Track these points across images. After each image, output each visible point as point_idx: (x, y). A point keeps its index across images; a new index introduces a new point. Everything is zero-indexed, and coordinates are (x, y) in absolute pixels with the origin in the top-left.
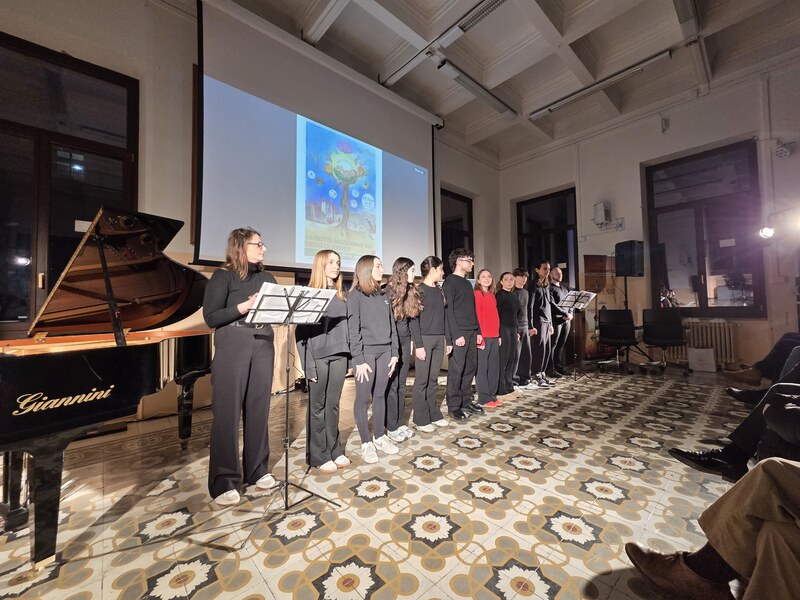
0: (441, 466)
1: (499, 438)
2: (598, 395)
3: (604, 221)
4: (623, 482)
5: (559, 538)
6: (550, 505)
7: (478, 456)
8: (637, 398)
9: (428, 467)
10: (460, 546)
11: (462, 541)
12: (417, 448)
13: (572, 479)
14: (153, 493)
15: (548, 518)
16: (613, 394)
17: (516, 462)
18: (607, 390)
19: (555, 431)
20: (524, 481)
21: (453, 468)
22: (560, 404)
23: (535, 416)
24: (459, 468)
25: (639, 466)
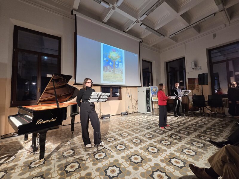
0: (140, 142)
1: (158, 135)
2: (192, 122)
3: (194, 67)
4: (195, 150)
5: (173, 165)
6: (171, 155)
7: (151, 140)
8: (205, 124)
9: (137, 142)
10: (143, 164)
11: (144, 163)
12: (134, 136)
13: (179, 148)
14: (65, 145)
15: (170, 159)
16: (197, 122)
17: (163, 142)
18: (195, 121)
19: (176, 133)
20: (165, 148)
21: (143, 143)
22: (179, 125)
23: (170, 128)
24: (145, 143)
25: (202, 145)
